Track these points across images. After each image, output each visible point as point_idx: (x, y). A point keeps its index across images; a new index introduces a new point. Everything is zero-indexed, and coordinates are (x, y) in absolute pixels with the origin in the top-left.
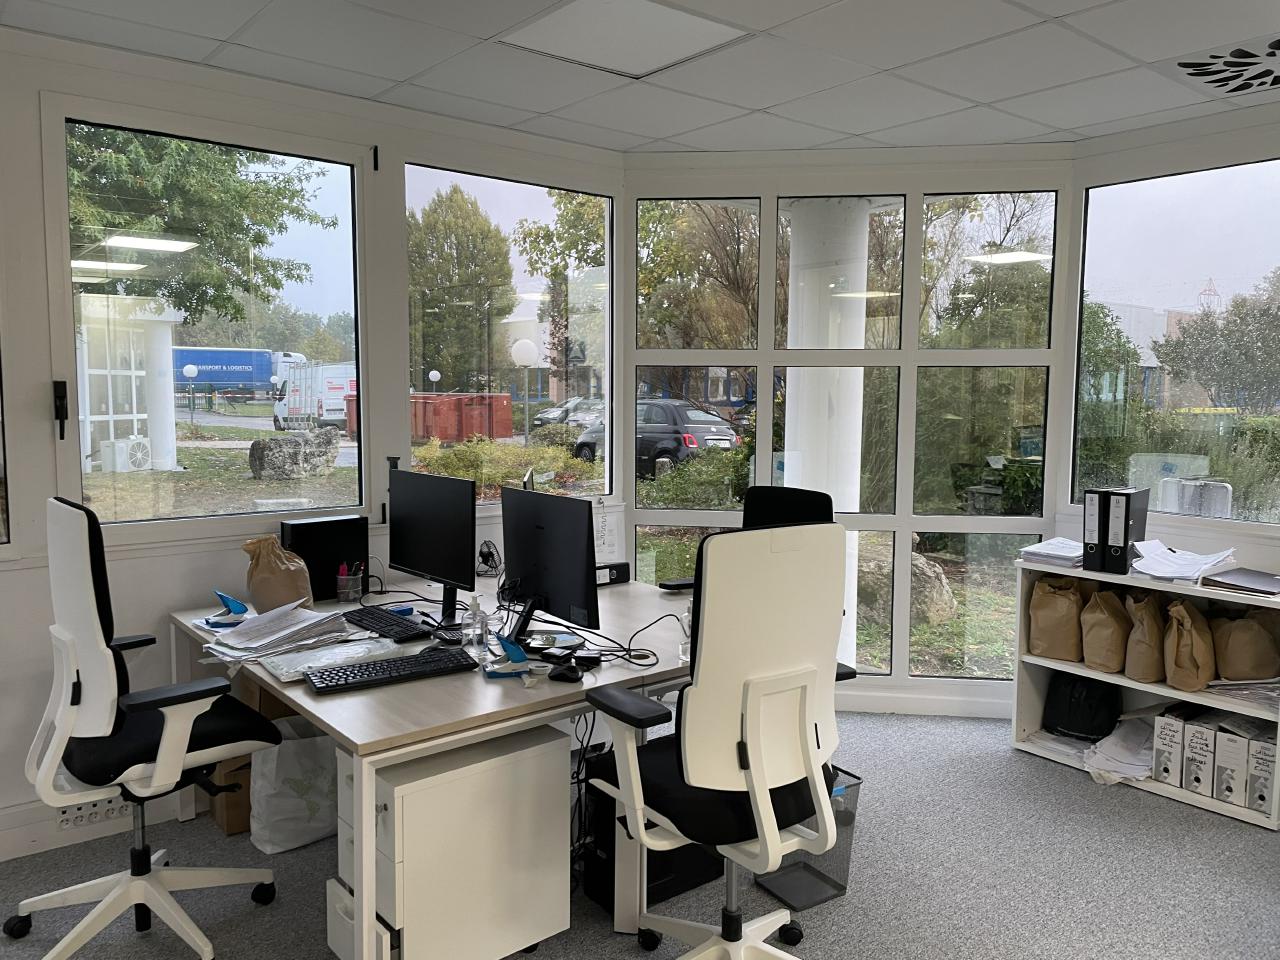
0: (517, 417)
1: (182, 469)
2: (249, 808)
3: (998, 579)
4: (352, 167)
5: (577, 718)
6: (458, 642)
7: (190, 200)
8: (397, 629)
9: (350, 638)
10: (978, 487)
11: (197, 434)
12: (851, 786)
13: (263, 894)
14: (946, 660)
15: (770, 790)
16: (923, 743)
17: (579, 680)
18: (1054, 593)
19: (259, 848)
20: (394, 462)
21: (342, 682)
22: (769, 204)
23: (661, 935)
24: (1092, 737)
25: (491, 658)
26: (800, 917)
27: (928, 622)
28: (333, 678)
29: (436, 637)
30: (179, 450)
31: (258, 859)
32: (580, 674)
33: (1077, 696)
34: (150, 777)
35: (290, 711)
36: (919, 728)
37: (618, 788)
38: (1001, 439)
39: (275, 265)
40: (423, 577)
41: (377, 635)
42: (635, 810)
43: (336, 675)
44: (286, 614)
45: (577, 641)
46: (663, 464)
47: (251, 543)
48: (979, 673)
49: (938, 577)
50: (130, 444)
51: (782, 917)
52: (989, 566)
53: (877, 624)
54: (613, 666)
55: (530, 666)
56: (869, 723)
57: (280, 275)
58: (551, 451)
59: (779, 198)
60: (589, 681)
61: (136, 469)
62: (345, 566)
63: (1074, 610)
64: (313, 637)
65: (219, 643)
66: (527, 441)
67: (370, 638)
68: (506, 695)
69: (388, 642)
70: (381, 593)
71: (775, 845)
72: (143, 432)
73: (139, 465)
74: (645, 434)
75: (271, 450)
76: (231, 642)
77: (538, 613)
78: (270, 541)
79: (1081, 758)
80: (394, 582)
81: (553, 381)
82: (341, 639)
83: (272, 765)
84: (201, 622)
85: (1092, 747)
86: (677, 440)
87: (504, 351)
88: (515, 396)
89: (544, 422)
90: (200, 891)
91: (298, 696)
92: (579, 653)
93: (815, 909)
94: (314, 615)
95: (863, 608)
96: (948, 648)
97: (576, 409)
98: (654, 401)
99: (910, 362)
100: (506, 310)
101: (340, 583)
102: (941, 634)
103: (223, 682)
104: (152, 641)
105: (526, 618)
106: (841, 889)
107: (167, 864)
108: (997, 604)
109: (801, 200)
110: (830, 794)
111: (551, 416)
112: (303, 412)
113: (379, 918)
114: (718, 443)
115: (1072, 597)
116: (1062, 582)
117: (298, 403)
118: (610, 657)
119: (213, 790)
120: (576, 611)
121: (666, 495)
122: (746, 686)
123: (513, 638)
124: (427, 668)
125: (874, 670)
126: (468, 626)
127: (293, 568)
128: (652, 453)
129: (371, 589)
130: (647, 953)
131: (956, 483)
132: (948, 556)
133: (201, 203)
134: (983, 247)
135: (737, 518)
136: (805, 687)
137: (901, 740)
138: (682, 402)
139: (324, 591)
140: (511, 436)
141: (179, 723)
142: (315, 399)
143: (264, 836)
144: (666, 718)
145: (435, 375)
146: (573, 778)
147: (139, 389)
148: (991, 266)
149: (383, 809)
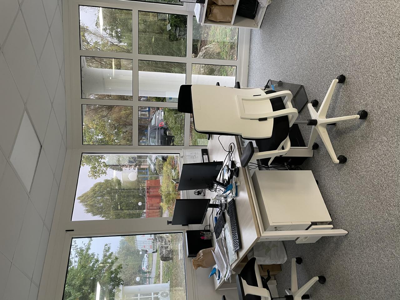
0: (154, 178)
1: (169, 282)
2: (274, 264)
3: (206, 29)
4: (73, 238)
5: (250, 168)
6: (226, 204)
7: (84, 283)
8: (221, 222)
9: (224, 237)
10: (177, 34)
11: (158, 277)
12: (271, 83)
13: (299, 261)
14: (232, 47)
15: (273, 111)
16: (258, 57)
17: (238, 168)
18: (212, 13)
19: (285, 261)
20: (169, 223)
21: (238, 241)
22: (83, 102)
23: (314, 143)
24: (257, 3)
25: (231, 194)
26: (310, 100)
27: (220, 52)
28: (237, 243)
29: (224, 210)
30: (163, 282)
31: (289, 262)
32: (236, 168)
33: (244, 8)
34: (265, 298)
35: (246, 257)
36: (253, 58)
37: (271, 158)
38: (162, 25)
39: (105, 256)
40: (205, 214)
41: (223, 228)
42: (279, 153)
43: (236, 242)
44: (216, 256)
45: (226, 168)
46: (169, 133)
47: (194, 267)
48: (236, 37)
49: (206, 49)
50: (161, 297)
51: (310, 106)
52: (202, 31)
53: (220, 68)
54: (234, 157)
55: (234, 183)
56: (251, 74)
57: (108, 254)
58: (165, 168)
59: (82, 98)
60: (239, 165)
61: (169, 295)
62: (201, 237)
63: (217, 7)
64: (224, 248)
65: (225, 277)
66: (161, 176)
67: (224, 231)
68: (243, 190)
69: (225, 226)
70: (210, 226)
71: (290, 110)
72: (157, 294)
73: (168, 294)
74: (159, 138)
75: (163, 255)
76: (225, 273)
77: (217, 179)
78: (194, 261)
79: (263, 7)
80: (207, 222)
81: (142, 167)
82: (224, 240)
83: (261, 259)
84: (218, 282)
85: (260, 4)
86: (161, 128)
87: (132, 183)
88: (146, 179)
89: (155, 169)
90: (298, 279)
91: (242, 254)
92: (230, 167)
93: (308, 95)
94: (217, 248)
95: (215, 73)
96: (228, 46)
97: (151, 160)
98: (149, 135)
99: (136, 56)
100: (119, 182)
101: (207, 239)
102: (224, 48)
103: (237, 276)
104: (224, 296)
105: (219, 183)
106: (302, 87)
107: (290, 289)
108: (214, 30)
109: (82, 90)
110: (275, 92)
111: (153, 168)
112: (151, 244)
113: (307, 229)
114: (162, 116)
115: (213, 8)
116: (208, 10)
117: (148, 246)
118: (231, 157)
119: (269, 278)
120: (217, 168)
121: (179, 133)
122: (242, 118)
123: (225, 187)
124: (234, 214)
125: (235, 71)
126: (221, 201)
127: (202, 254)
128: (165, 137)
129: (209, 229)
130: (319, 147)
131: (175, 41)
132: (199, 44)
133: (85, 280)
134: (98, 27)
135: (188, 115)
136: (242, 99)
137: (256, 65)
138: (149, 127)
139: (209, 244)
140: (160, 180)
141: (249, 290)
142: (147, 241)
143: (282, 260)
144: (251, 143)
145: (140, 204)
146: (267, 170)
147: (144, 295)
148: (104, 25)
149: (276, 228)
